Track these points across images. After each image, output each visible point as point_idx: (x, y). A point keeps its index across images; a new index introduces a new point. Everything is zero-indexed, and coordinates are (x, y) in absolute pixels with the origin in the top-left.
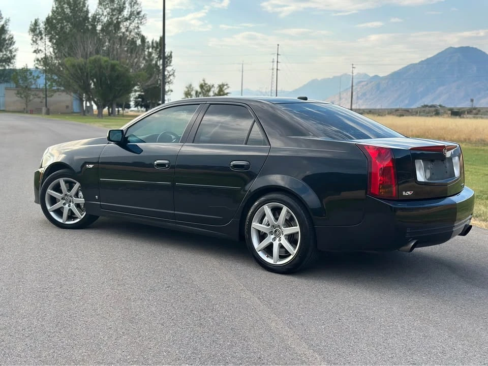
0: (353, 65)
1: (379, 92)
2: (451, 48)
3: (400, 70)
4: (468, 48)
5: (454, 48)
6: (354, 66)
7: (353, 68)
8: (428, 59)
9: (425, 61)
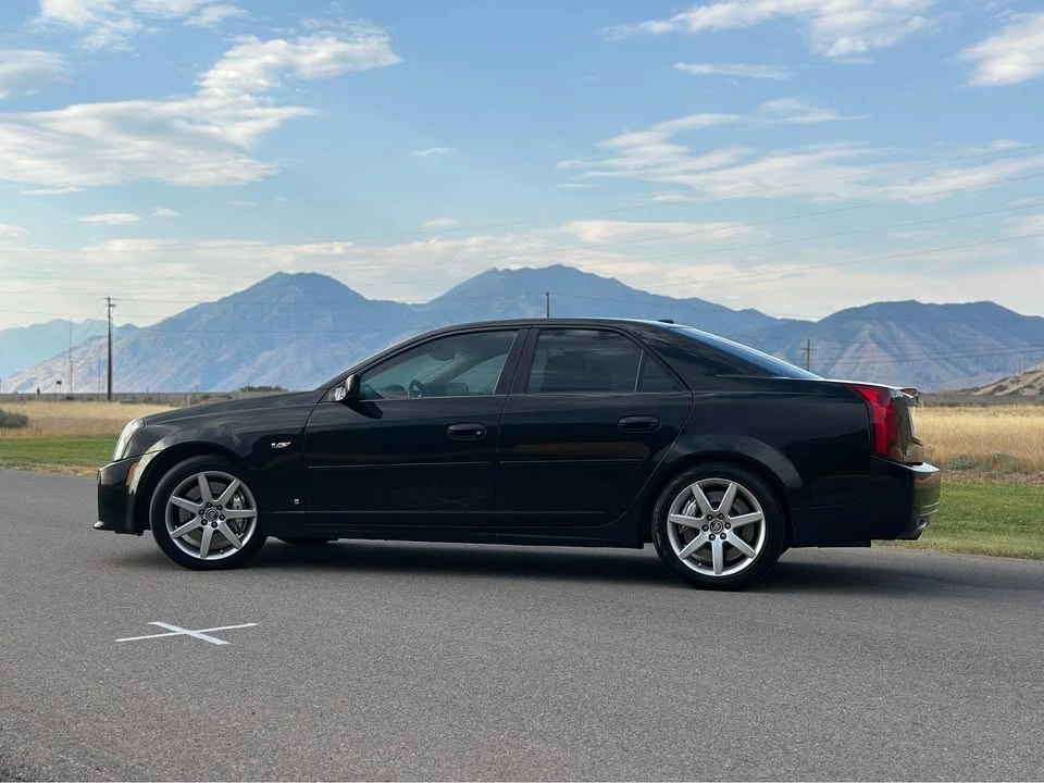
0: (109, 299)
1: (136, 360)
2: (281, 273)
3: (179, 315)
4: (313, 276)
5: (287, 275)
6: (112, 302)
7: (110, 306)
8: (237, 294)
9: (231, 297)
